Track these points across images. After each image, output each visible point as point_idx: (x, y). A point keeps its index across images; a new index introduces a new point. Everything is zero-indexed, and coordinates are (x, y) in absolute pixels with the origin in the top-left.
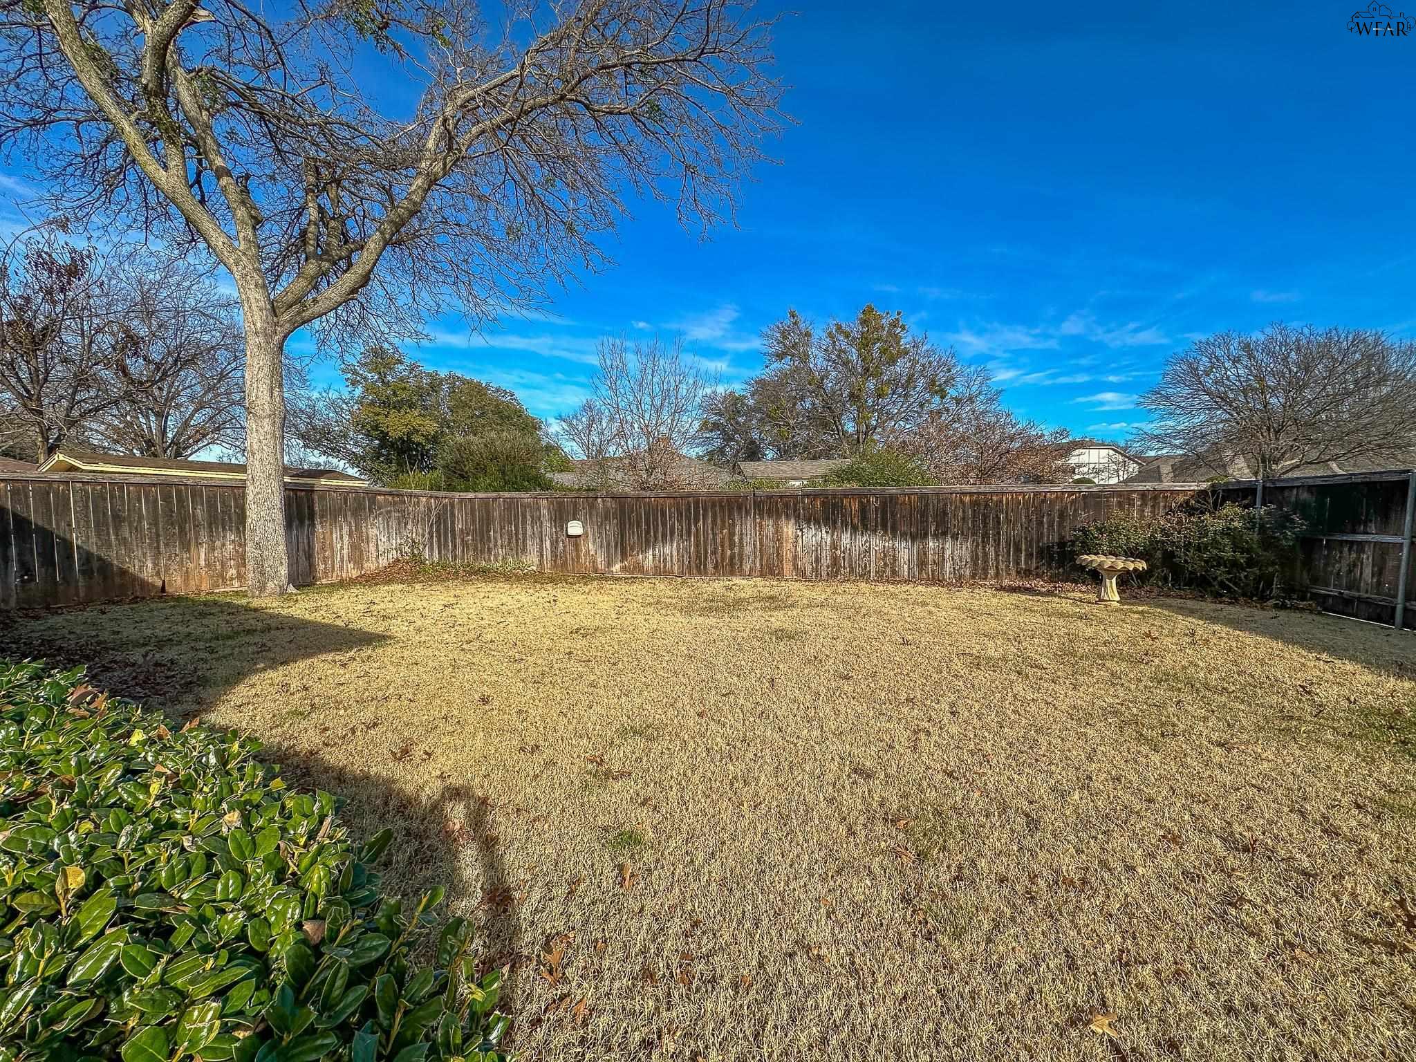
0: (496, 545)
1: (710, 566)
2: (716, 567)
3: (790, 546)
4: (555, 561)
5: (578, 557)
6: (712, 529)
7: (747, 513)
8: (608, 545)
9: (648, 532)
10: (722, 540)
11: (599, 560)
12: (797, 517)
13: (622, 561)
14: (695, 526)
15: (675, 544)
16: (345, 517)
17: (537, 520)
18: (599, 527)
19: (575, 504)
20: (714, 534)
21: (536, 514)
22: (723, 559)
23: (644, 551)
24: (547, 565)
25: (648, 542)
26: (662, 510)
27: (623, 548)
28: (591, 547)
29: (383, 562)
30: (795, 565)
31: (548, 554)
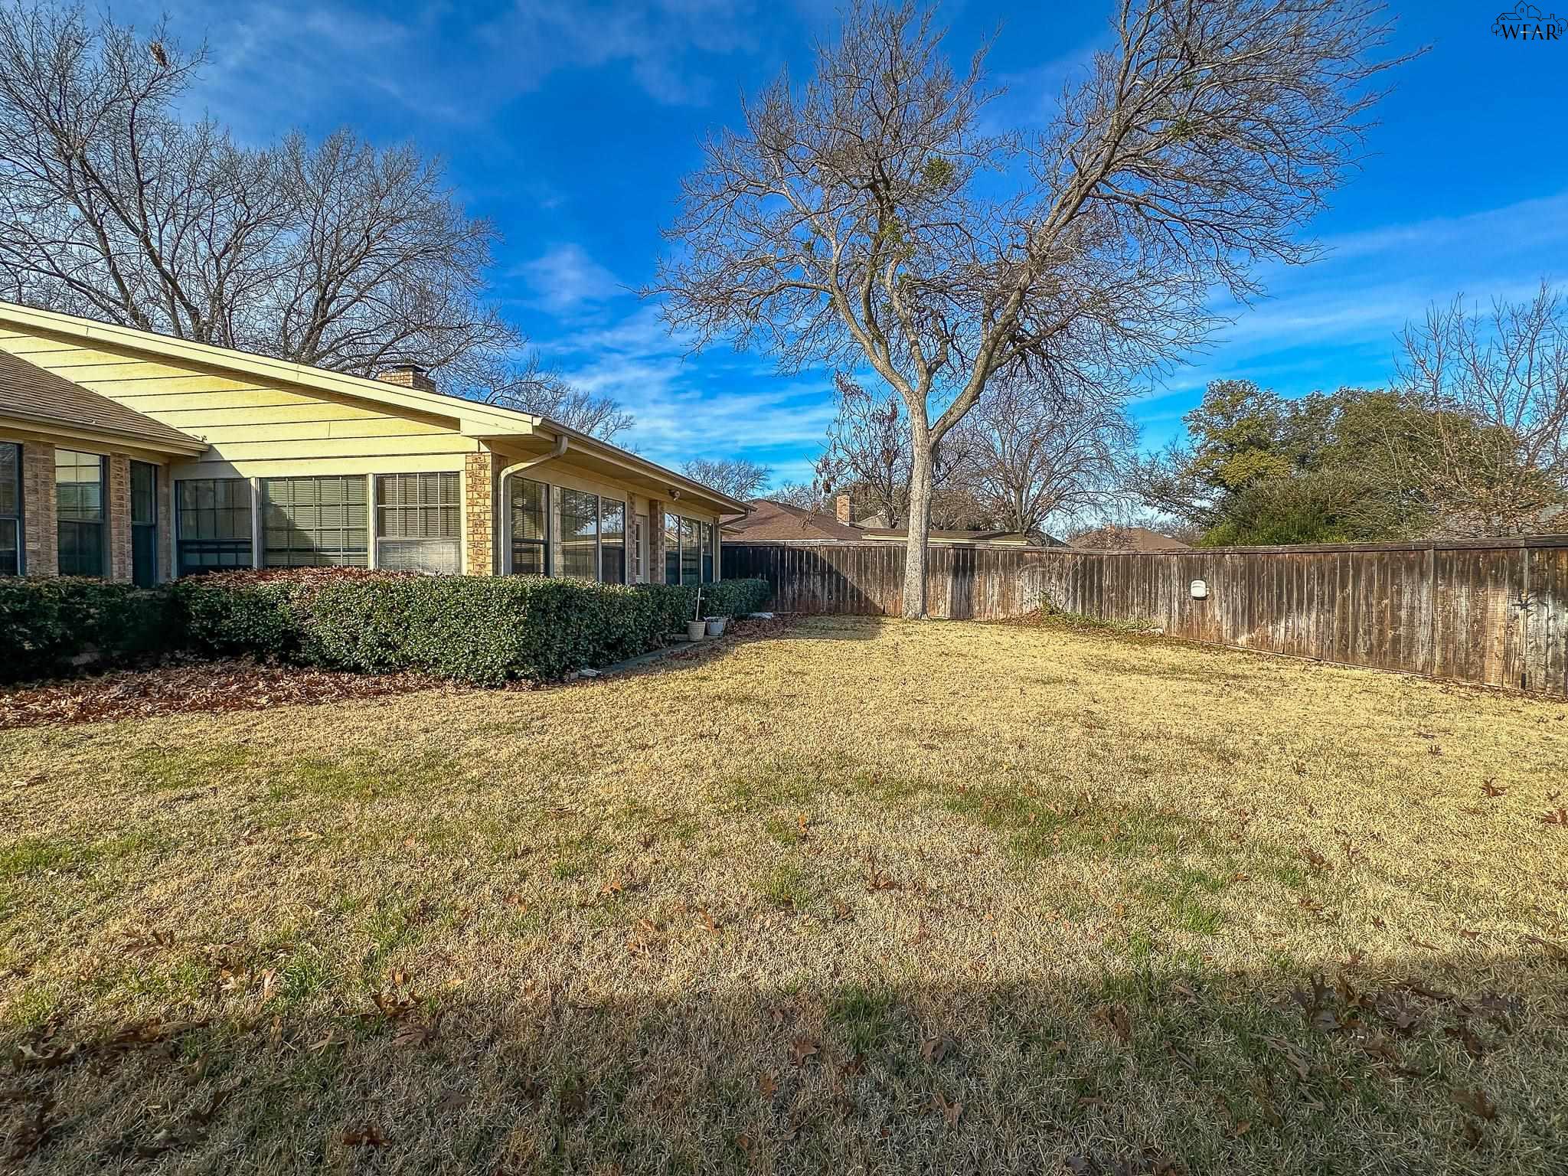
0: (1133, 604)
1: (1362, 651)
2: (1369, 653)
3: (1498, 632)
4: (1182, 625)
5: (1204, 624)
6: (1366, 598)
7: (1423, 575)
8: (1235, 611)
9: (1280, 597)
10: (1382, 612)
11: (1224, 627)
12: (1517, 585)
13: (1249, 632)
14: (1342, 592)
15: (1314, 615)
16: (997, 570)
17: (1167, 578)
18: (1226, 589)
19: (1203, 560)
20: (1369, 605)
21: (1167, 572)
22: (1380, 645)
23: (1275, 621)
24: (1175, 628)
25: (1278, 612)
26: (1298, 570)
27: (1249, 617)
28: (1217, 612)
29: (1027, 609)
30: (1507, 668)
31: (1176, 616)
